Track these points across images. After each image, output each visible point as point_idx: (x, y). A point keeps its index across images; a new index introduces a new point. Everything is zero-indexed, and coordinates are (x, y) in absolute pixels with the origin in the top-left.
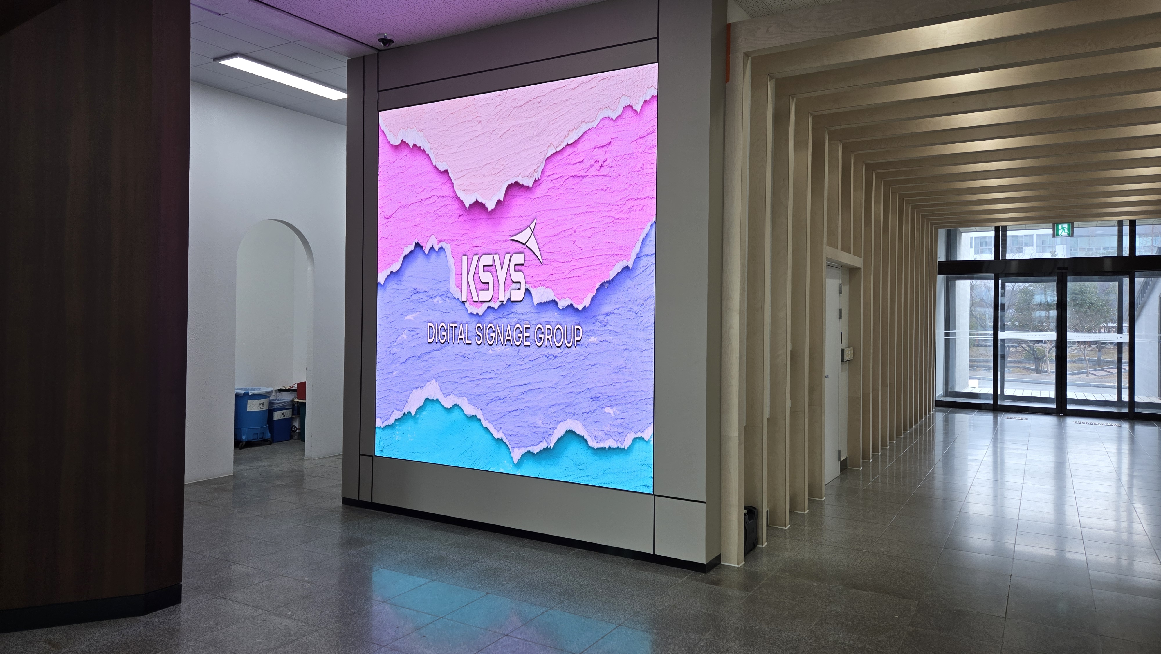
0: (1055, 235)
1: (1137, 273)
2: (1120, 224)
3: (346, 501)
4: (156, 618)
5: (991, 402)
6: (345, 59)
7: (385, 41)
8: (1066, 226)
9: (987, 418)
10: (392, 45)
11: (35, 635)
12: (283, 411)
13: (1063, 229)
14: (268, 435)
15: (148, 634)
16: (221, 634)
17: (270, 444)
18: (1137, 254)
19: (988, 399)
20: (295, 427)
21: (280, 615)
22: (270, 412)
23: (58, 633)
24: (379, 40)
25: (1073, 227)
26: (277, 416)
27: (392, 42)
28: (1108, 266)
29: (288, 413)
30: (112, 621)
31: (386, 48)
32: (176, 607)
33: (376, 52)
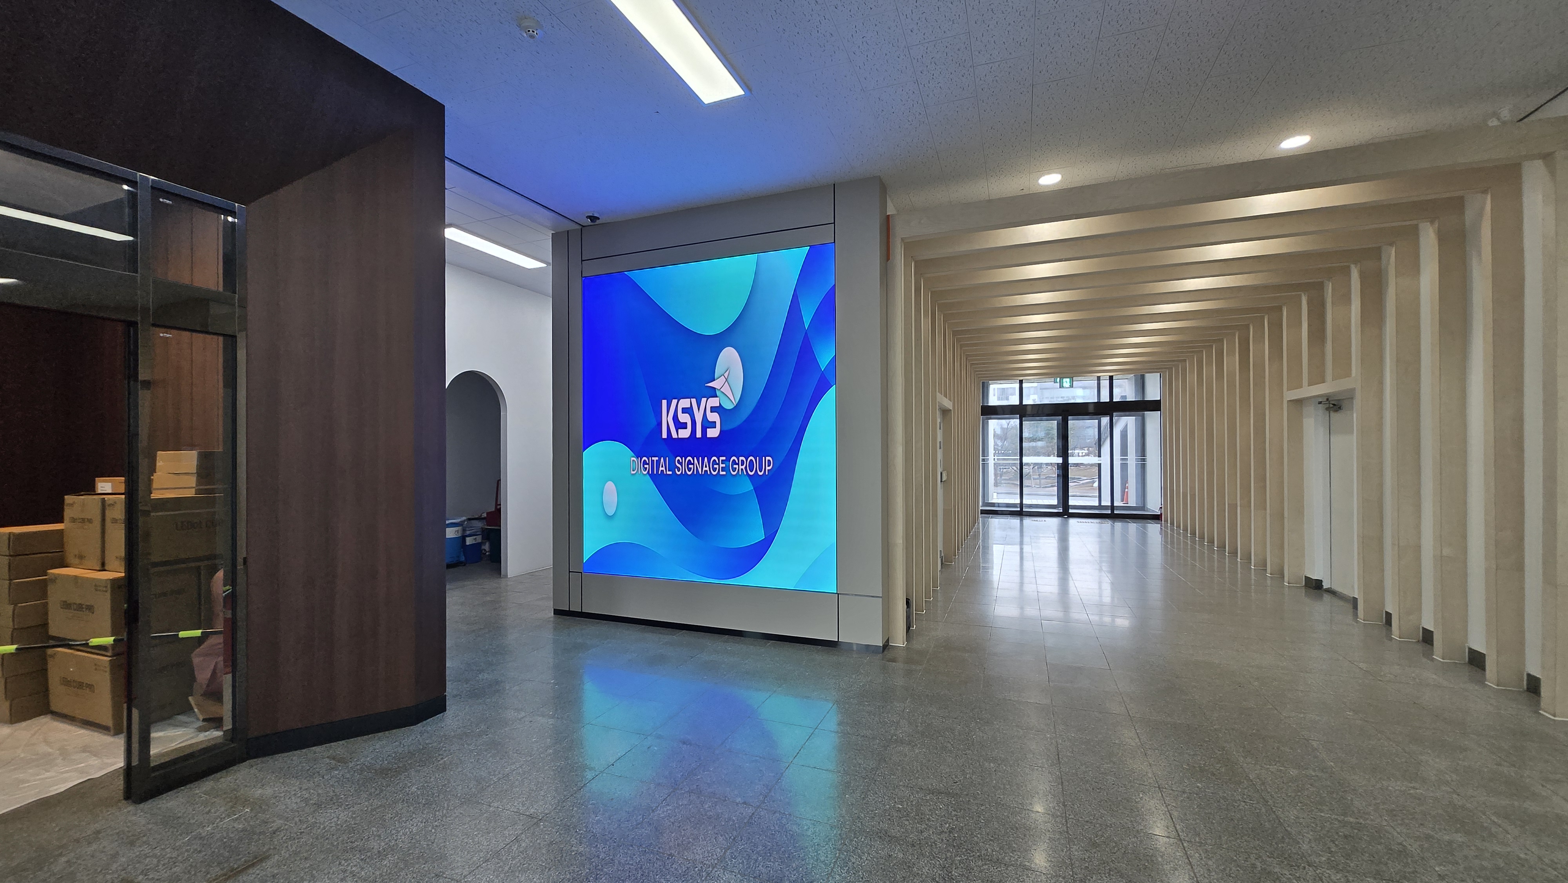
0: (1061, 386)
1: (1115, 414)
2: (1099, 378)
3: (557, 612)
4: (429, 726)
5: (1019, 509)
6: (550, 233)
7: (593, 218)
8: (1068, 380)
9: (1015, 521)
10: (598, 222)
11: (315, 753)
12: (475, 537)
13: (1066, 382)
14: (463, 559)
15: (427, 742)
16: (497, 737)
17: (465, 565)
18: (1114, 400)
19: (1017, 507)
20: (485, 550)
21: (543, 716)
22: (463, 538)
23: (339, 748)
24: (587, 217)
25: (1073, 381)
26: (469, 541)
27: (599, 219)
28: (1091, 409)
29: (479, 539)
30: (387, 732)
31: (592, 224)
32: (443, 716)
33: (579, 227)
